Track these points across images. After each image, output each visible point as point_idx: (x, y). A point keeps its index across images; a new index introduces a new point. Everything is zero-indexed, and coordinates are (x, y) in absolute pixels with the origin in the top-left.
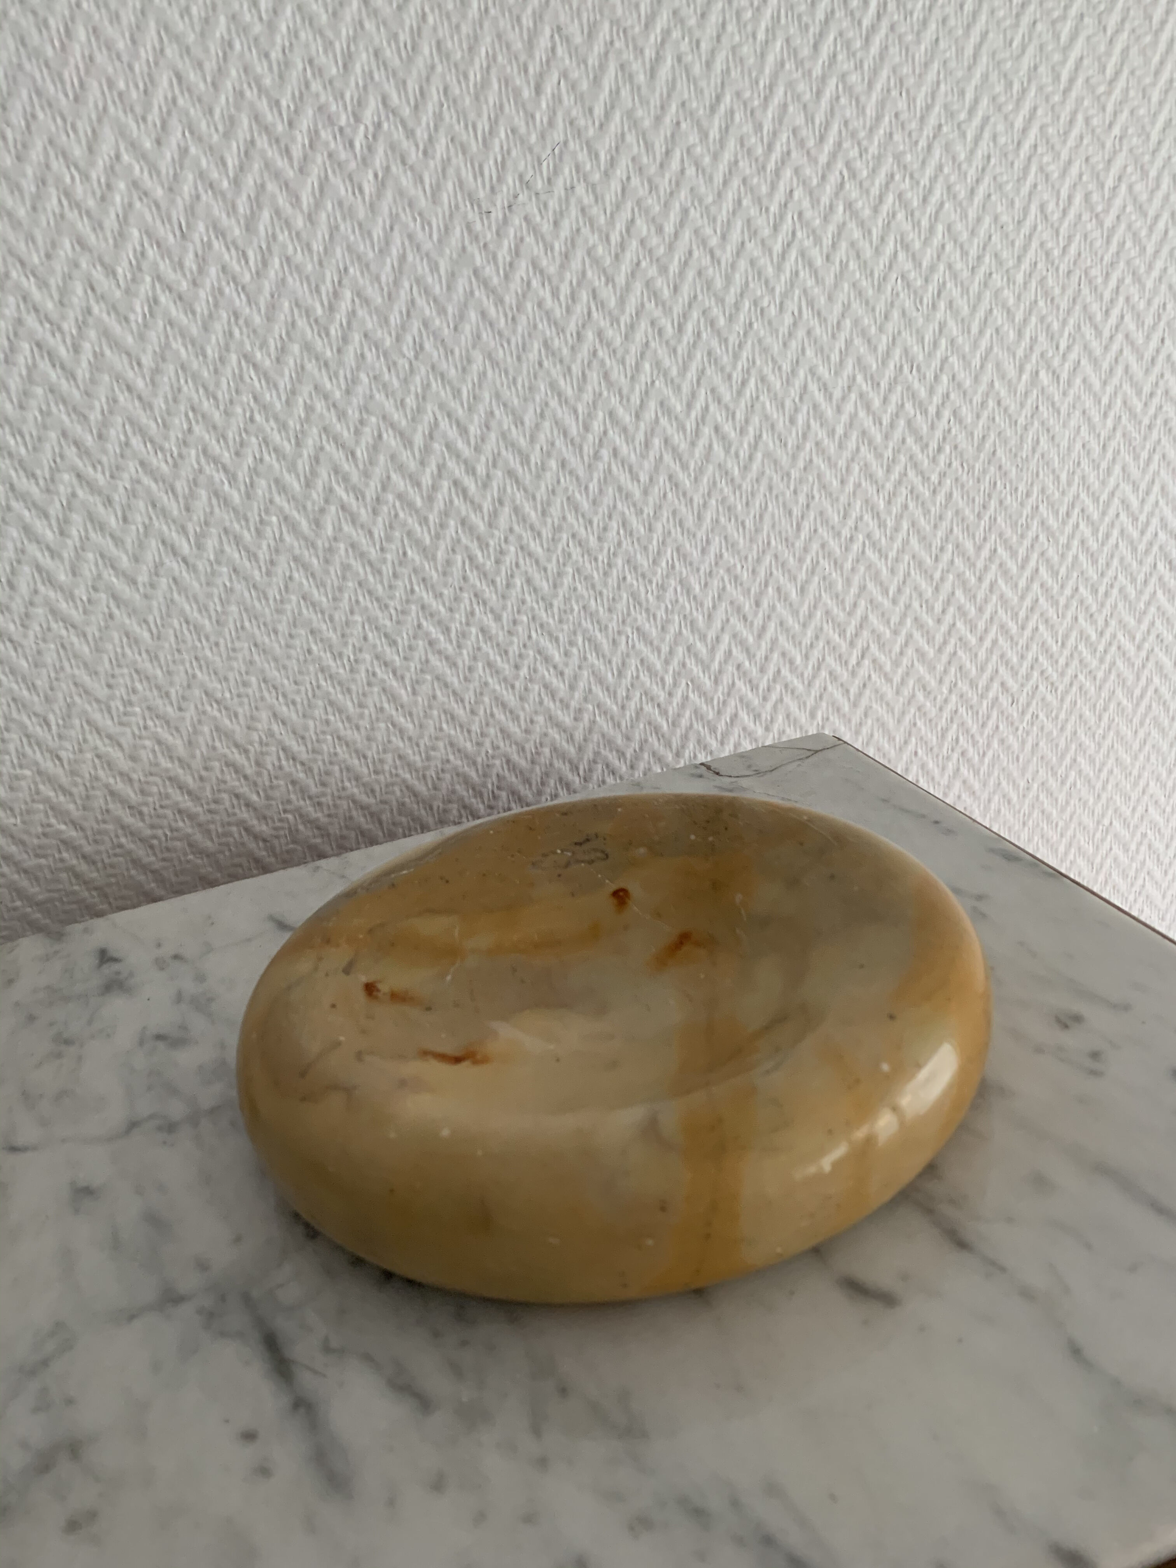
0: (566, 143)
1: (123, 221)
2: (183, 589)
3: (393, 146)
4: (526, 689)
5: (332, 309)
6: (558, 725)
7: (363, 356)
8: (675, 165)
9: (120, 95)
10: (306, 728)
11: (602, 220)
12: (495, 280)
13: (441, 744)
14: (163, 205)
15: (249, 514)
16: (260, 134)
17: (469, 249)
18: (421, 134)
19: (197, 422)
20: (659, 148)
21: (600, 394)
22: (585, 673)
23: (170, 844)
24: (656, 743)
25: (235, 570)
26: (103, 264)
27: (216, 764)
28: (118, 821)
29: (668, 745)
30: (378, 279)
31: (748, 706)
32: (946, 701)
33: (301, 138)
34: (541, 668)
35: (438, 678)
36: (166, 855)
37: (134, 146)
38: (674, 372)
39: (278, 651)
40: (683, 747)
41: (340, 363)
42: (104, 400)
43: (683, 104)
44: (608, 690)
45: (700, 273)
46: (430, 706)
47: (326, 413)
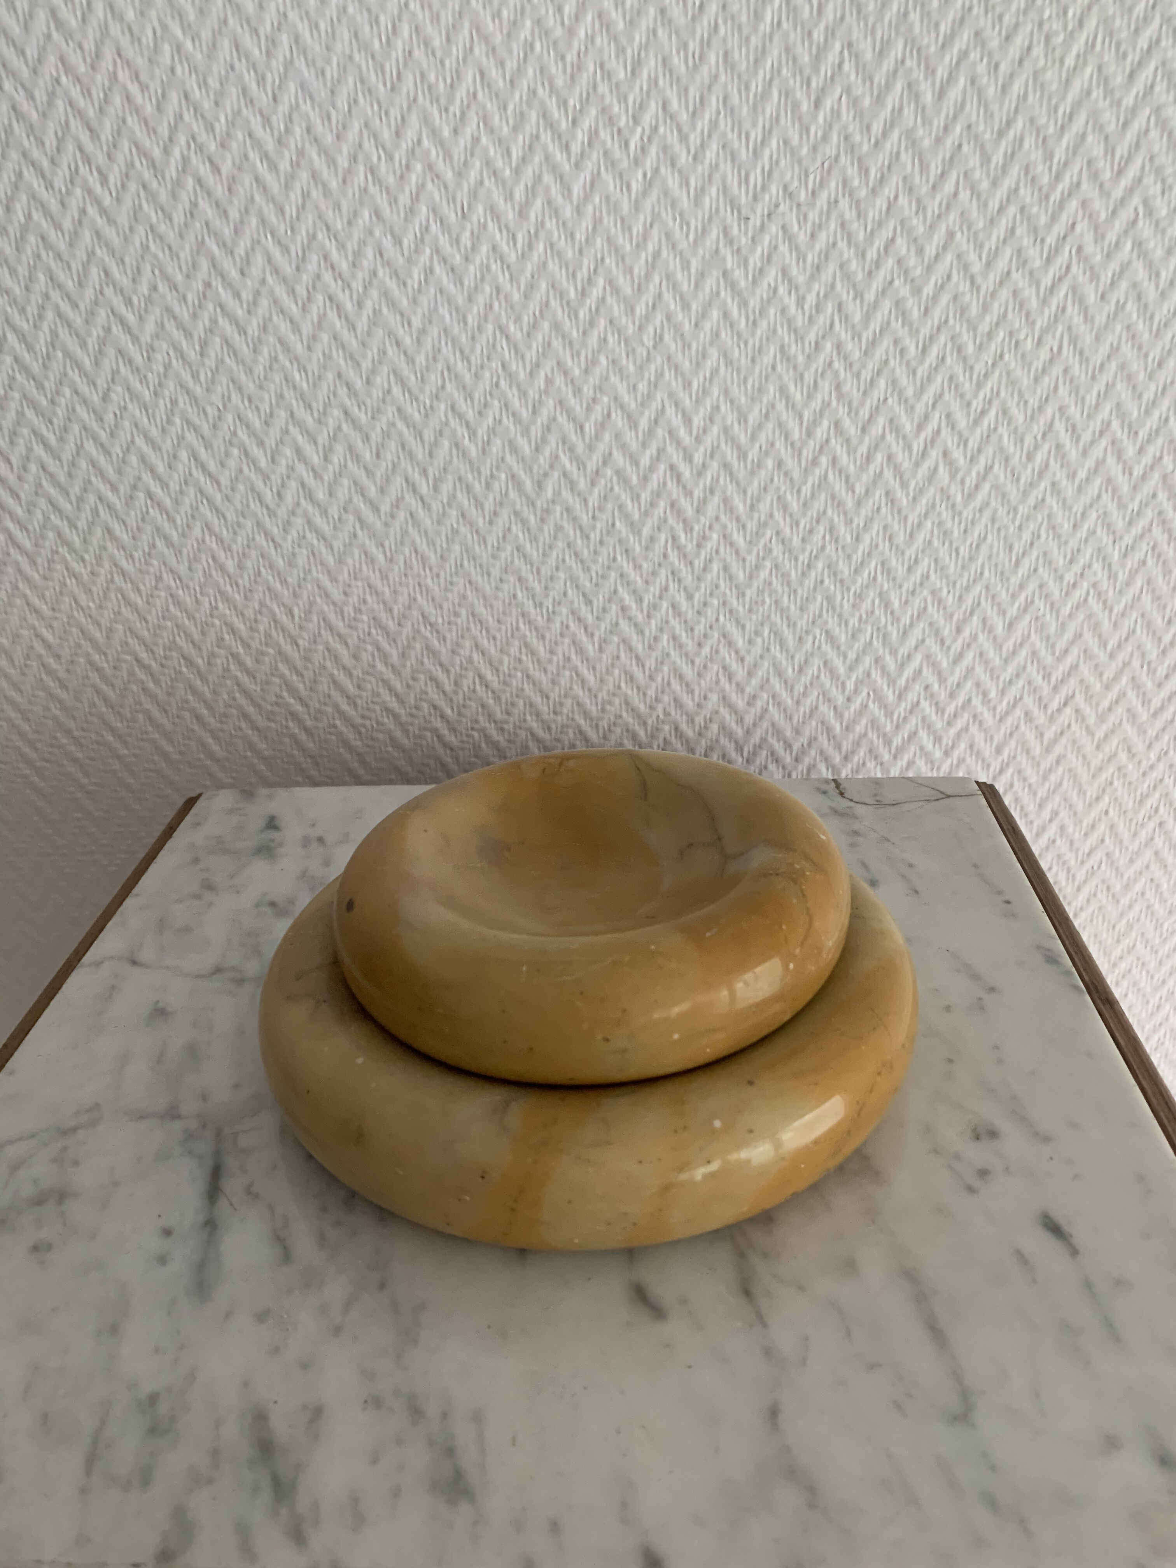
0: (837, 158)
1: (416, 198)
2: (417, 524)
3: (665, 149)
4: (705, 667)
5: (584, 293)
6: (732, 707)
7: (605, 340)
8: (948, 187)
9: (430, 88)
10: (501, 662)
11: (861, 236)
12: (743, 283)
13: (617, 701)
14: (451, 186)
15: (482, 468)
16: (545, 130)
17: (722, 251)
18: (694, 139)
19: (450, 380)
20: (935, 167)
21: (829, 404)
22: (766, 664)
23: (375, 735)
24: (826, 742)
25: (463, 515)
26: (393, 235)
27: (422, 677)
28: (336, 706)
29: (838, 747)
30: (631, 270)
31: (929, 727)
33: (581, 136)
34: (724, 651)
35: (624, 641)
36: (370, 743)
37: (434, 133)
38: (910, 392)
39: (488, 591)
40: (853, 752)
41: (584, 344)
42: (376, 351)
43: (969, 126)
44: (786, 683)
45: (955, 298)
46: (613, 665)
47: (563, 387)
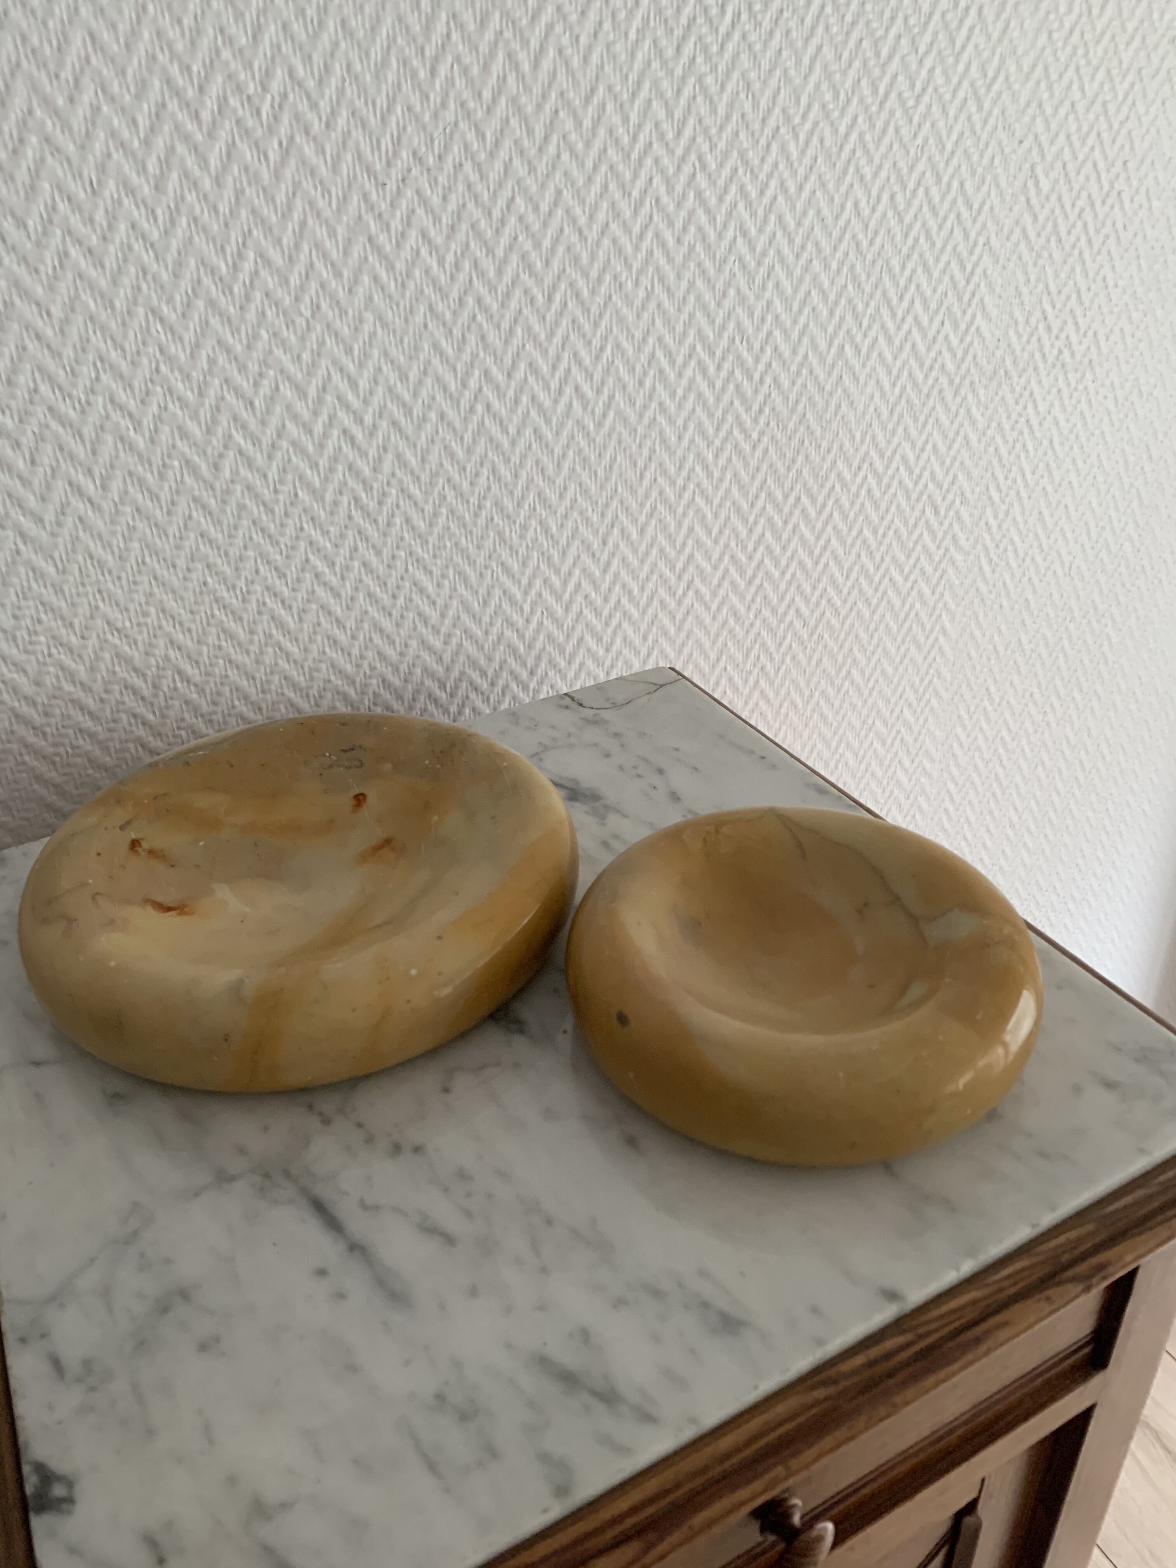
0: (456, 123)
1: (35, 174)
2: (88, 527)
3: (297, 117)
4: (402, 617)
5: (235, 268)
6: (430, 649)
7: (264, 313)
8: (552, 150)
9: (33, 51)
10: (200, 654)
11: (486, 196)
12: (388, 248)
13: (323, 666)
14: (75, 161)
15: (153, 459)
16: (171, 98)
17: (365, 217)
18: (324, 106)
19: (105, 371)
20: (539, 131)
21: (477, 355)
22: (455, 603)
24: (514, 663)
25: (138, 510)
26: (13, 215)
27: (116, 687)
28: (22, 741)
29: (524, 664)
30: (279, 241)
31: (592, 630)
32: (752, 625)
33: (210, 104)
34: (416, 598)
35: (322, 607)
36: (67, 770)
37: (46, 101)
38: (543, 337)
39: (176, 583)
41: (243, 319)
42: (13, 348)
43: (562, 94)
44: (474, 617)
45: (569, 249)
46: (315, 633)
47: (227, 366)
